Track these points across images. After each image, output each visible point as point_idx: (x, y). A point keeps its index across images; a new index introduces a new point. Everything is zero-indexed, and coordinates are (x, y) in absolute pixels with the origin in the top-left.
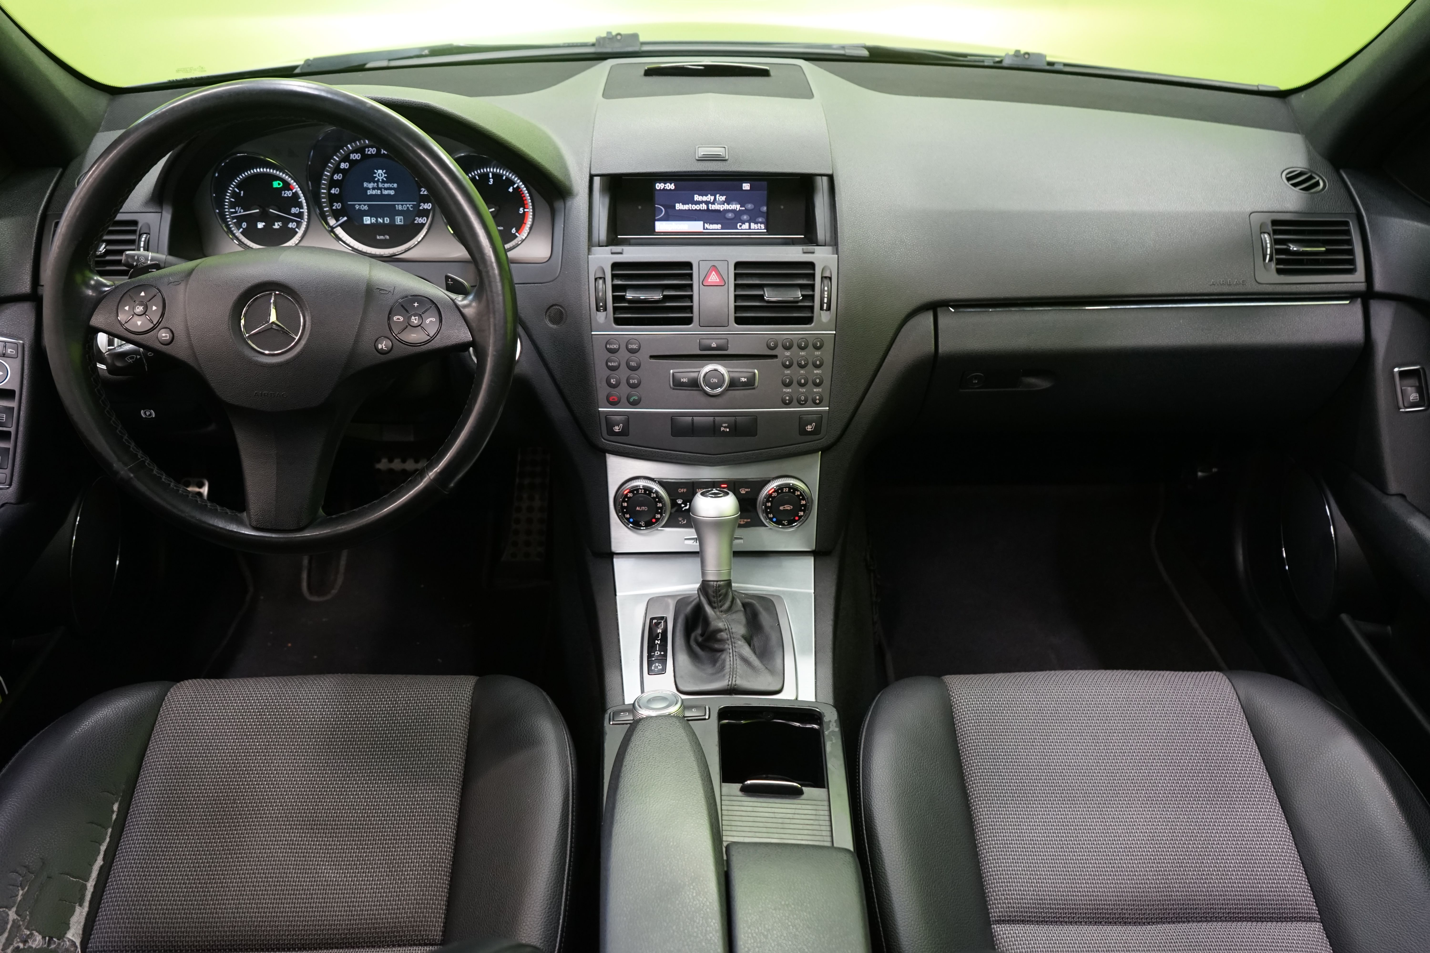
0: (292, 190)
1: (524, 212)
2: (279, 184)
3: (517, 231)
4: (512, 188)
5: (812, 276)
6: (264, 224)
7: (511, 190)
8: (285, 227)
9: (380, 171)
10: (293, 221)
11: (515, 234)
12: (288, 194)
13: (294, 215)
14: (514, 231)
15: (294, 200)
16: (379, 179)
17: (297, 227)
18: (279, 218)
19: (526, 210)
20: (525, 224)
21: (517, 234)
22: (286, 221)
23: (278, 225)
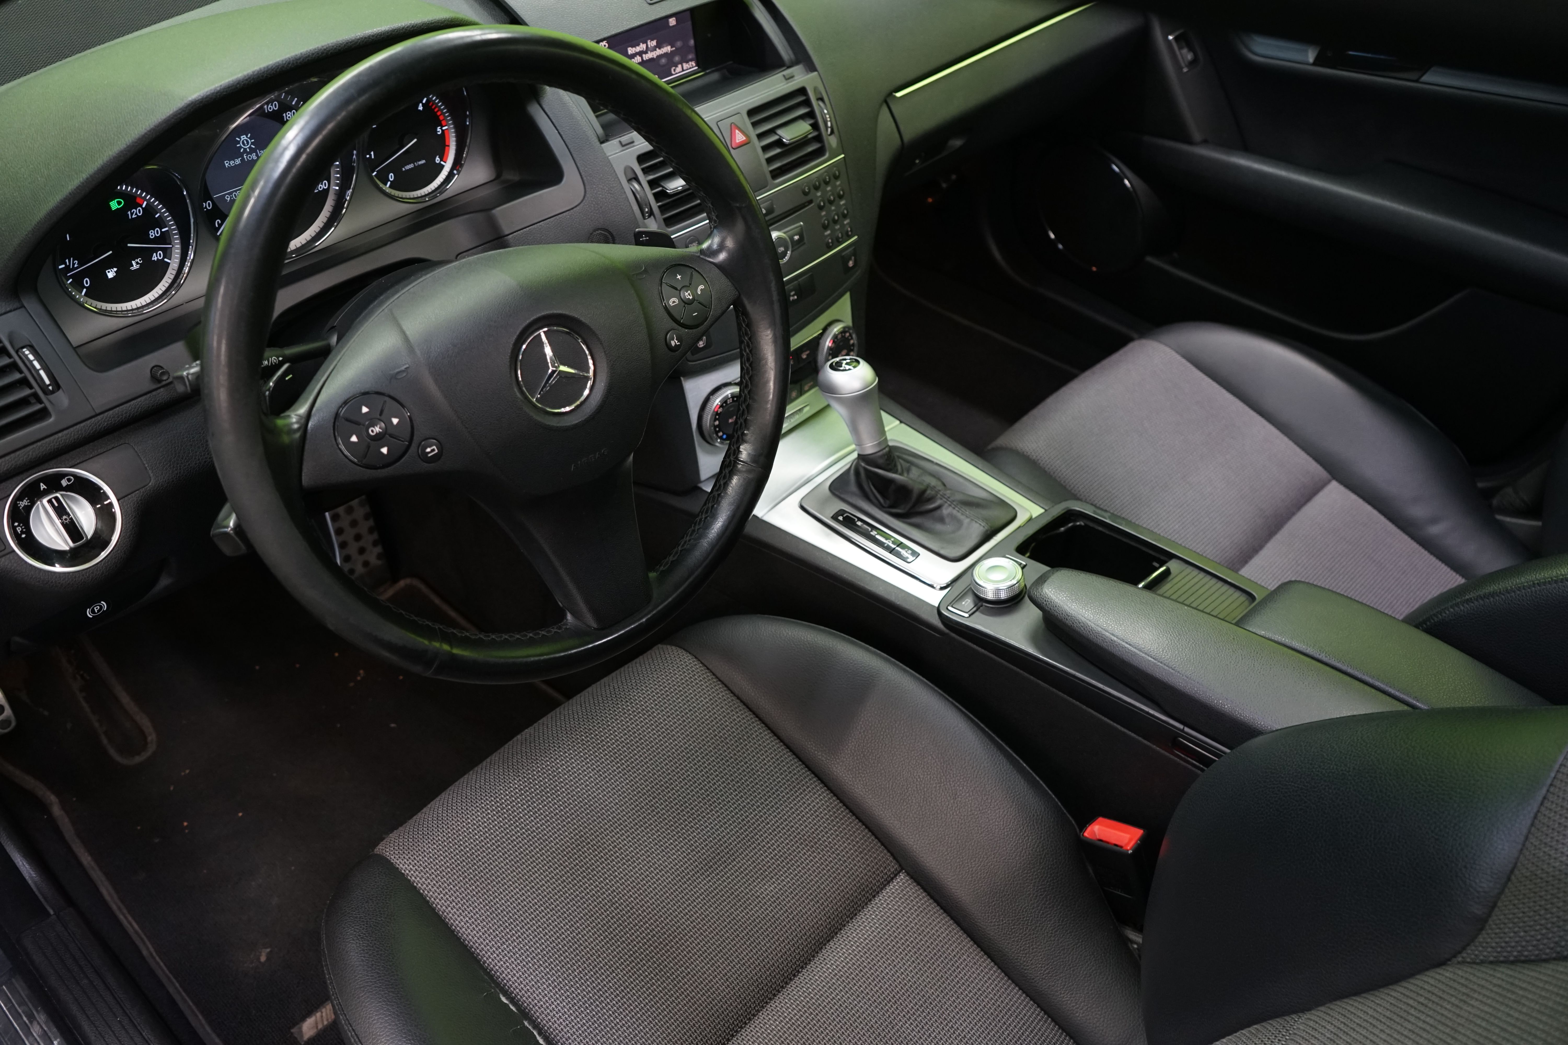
0: (141, 206)
1: (443, 131)
2: (119, 203)
3: (441, 160)
4: (421, 104)
5: (807, 103)
6: (115, 269)
7: (421, 108)
8: (147, 262)
9: (244, 137)
10: (156, 250)
11: (440, 163)
12: (137, 212)
13: (156, 240)
14: (438, 160)
15: (150, 219)
16: (245, 149)
17: (164, 257)
18: (137, 253)
19: (444, 128)
20: (449, 146)
21: (442, 163)
22: (146, 254)
23: (137, 263)
